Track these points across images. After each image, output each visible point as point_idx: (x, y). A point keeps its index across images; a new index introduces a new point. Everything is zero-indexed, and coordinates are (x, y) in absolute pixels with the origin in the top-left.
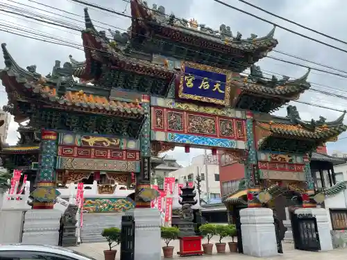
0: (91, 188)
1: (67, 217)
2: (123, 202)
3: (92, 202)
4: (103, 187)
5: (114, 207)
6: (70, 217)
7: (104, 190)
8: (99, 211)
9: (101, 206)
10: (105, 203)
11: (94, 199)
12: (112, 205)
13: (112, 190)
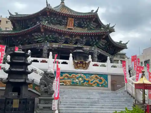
0: (67, 63)
1: (42, 86)
2: (97, 77)
3: (69, 76)
4: (78, 63)
5: (88, 81)
6: (46, 86)
7: (79, 65)
8: (75, 84)
9: (77, 80)
10: (80, 77)
11: (70, 73)
12: (87, 79)
13: (86, 66)
